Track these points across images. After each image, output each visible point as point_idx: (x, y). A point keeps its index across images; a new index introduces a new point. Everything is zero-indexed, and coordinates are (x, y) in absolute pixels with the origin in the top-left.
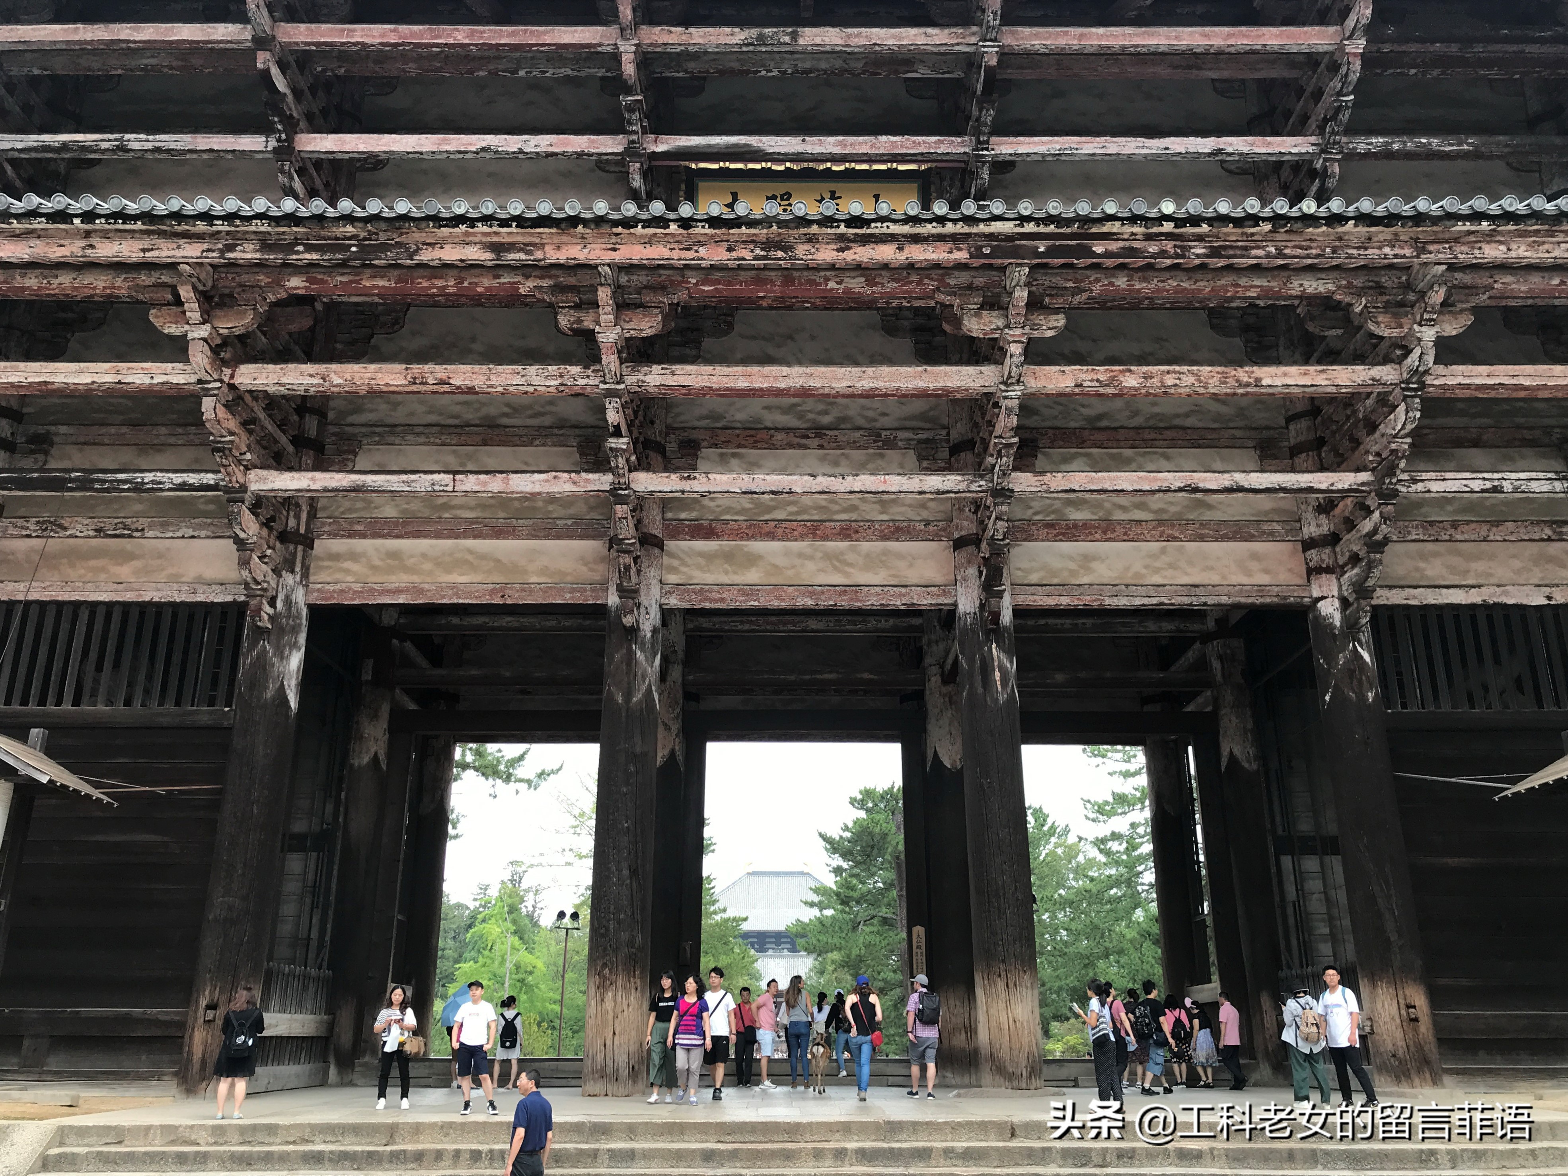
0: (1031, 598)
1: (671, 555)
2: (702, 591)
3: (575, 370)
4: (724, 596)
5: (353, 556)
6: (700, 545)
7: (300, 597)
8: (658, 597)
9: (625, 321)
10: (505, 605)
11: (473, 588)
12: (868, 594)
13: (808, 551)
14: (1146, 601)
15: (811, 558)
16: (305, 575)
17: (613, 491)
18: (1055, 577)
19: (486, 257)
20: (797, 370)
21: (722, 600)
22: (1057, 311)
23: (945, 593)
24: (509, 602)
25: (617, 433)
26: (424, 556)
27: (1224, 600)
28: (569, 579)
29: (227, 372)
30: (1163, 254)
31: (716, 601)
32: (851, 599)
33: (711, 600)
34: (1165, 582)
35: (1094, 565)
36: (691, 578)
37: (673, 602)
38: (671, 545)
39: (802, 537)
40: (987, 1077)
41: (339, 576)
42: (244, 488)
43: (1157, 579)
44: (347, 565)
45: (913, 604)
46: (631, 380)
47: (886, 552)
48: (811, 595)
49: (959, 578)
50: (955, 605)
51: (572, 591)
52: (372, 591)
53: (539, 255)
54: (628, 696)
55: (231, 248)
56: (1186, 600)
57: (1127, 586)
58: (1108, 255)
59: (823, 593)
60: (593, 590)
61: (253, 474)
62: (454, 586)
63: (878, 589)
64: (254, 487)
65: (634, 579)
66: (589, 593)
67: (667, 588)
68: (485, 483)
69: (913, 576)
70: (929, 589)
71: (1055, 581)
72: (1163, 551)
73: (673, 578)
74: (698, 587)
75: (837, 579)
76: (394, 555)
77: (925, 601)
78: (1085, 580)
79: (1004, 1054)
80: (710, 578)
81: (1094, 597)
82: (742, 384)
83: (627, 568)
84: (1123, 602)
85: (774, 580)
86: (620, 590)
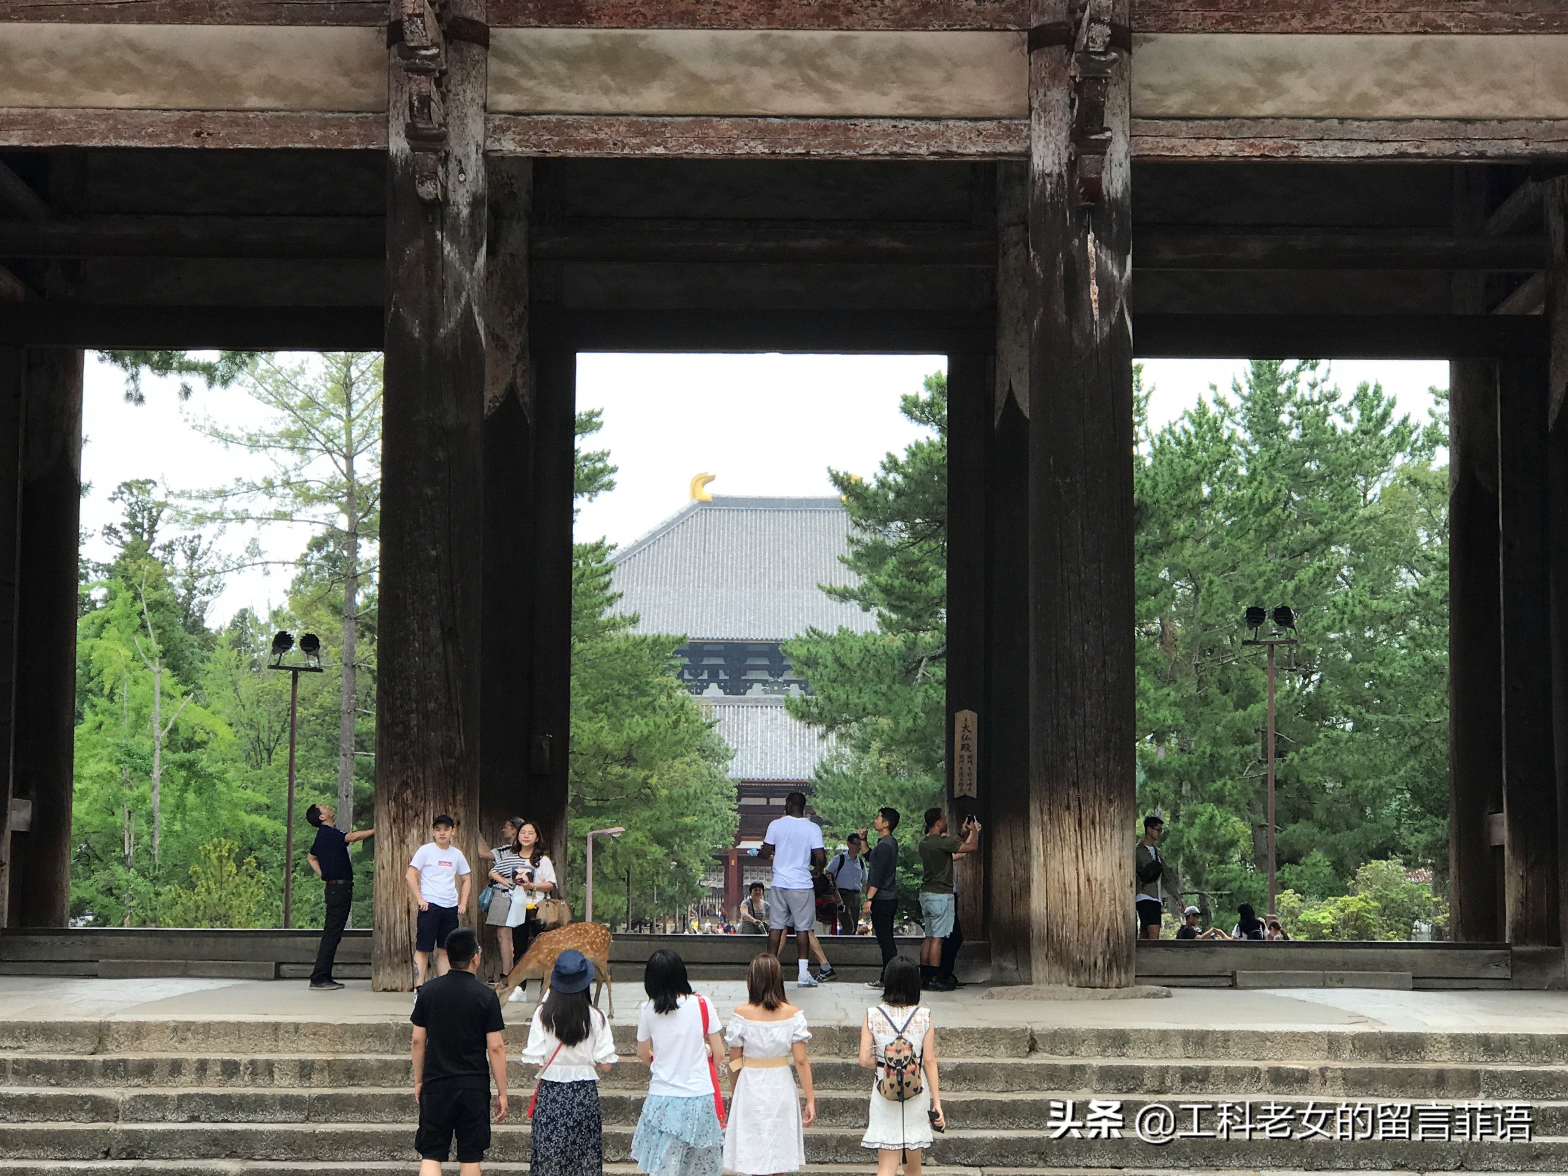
0: (1166, 142)
1: (506, 57)
4: (602, 135)
6: (557, 36)
8: (480, 139)
10: (203, 151)
11: (145, 118)
12: (869, 135)
13: (759, 48)
14: (1374, 149)
15: (763, 62)
18: (1213, 101)
21: (598, 143)
23: (1009, 133)
24: (211, 145)
27: (1517, 147)
28: (316, 101)
31: (588, 145)
32: (836, 144)
33: (577, 145)
34: (1414, 113)
35: (1287, 80)
36: (542, 99)
37: (508, 145)
38: (502, 35)
39: (747, 22)
40: (1040, 969)
43: (1398, 107)
45: (951, 154)
47: (903, 52)
48: (763, 134)
49: (1035, 105)
50: (1027, 155)
51: (324, 125)
54: (431, 323)
56: (1448, 148)
57: (1342, 120)
59: (784, 130)
60: (362, 124)
62: (108, 114)
63: (887, 124)
65: (437, 118)
66: (354, 129)
67: (497, 120)
69: (952, 99)
70: (981, 125)
71: (1213, 110)
72: (1414, 52)
73: (507, 101)
74: (553, 118)
75: (812, 104)
77: (973, 146)
78: (1267, 108)
79: (1069, 932)
80: (576, 101)
81: (1280, 142)
83: (425, 101)
84: (1333, 151)
85: (693, 106)
86: (412, 133)
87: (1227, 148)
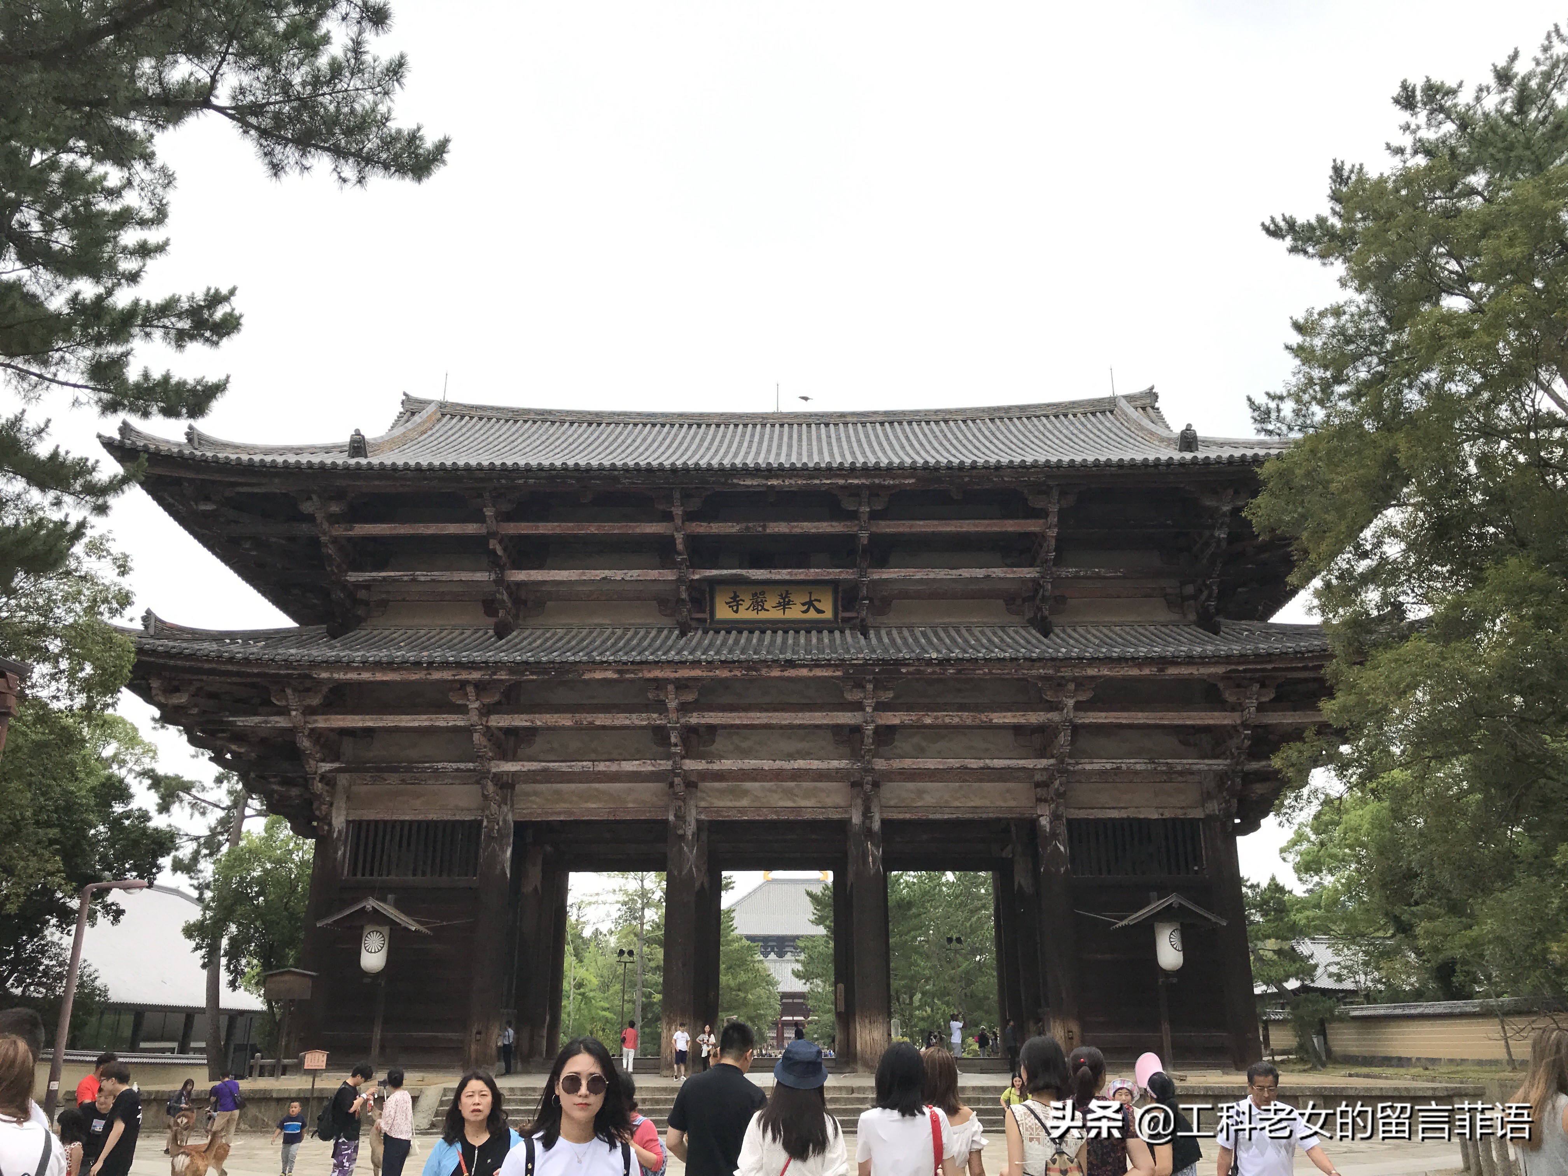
0: (890, 814)
1: (701, 791)
2: (719, 810)
3: (655, 716)
4: (730, 814)
5: (536, 793)
6: (717, 785)
7: (510, 817)
8: (695, 815)
9: (680, 696)
10: (615, 820)
11: (599, 811)
12: (806, 813)
13: (774, 788)
14: (950, 816)
15: (775, 792)
16: (512, 806)
17: (673, 771)
18: (904, 802)
19: (616, 676)
20: (764, 714)
21: (729, 816)
22: (889, 689)
23: (846, 812)
24: (618, 818)
25: (676, 745)
26: (573, 792)
27: (991, 815)
28: (648, 805)
29: (485, 719)
30: (934, 672)
31: (726, 817)
32: (796, 815)
33: (723, 817)
34: (961, 805)
35: (925, 796)
36: (713, 803)
37: (703, 817)
38: (701, 785)
39: (771, 780)
40: (860, 1068)
41: (529, 805)
42: (489, 772)
43: (957, 804)
44: (533, 798)
45: (829, 818)
46: (682, 721)
47: (815, 788)
48: (776, 813)
49: (853, 804)
50: (851, 818)
51: (650, 812)
52: (547, 813)
53: (640, 675)
55: (495, 673)
56: (971, 816)
57: (941, 807)
58: (908, 673)
59: (782, 812)
60: (661, 811)
61: (492, 763)
62: (588, 810)
63: (811, 810)
64: (494, 770)
65: (683, 811)
66: (659, 813)
67: (700, 810)
68: (608, 767)
69: (829, 802)
70: (837, 810)
71: (904, 805)
72: (961, 787)
73: (703, 804)
74: (716, 809)
75: (789, 804)
76: (557, 792)
77: (835, 816)
78: (919, 804)
79: (868, 1056)
80: (721, 804)
81: (923, 814)
82: (737, 722)
83: (680, 807)
84: (938, 816)
85: (756, 804)
86: (676, 816)
87: (908, 816)
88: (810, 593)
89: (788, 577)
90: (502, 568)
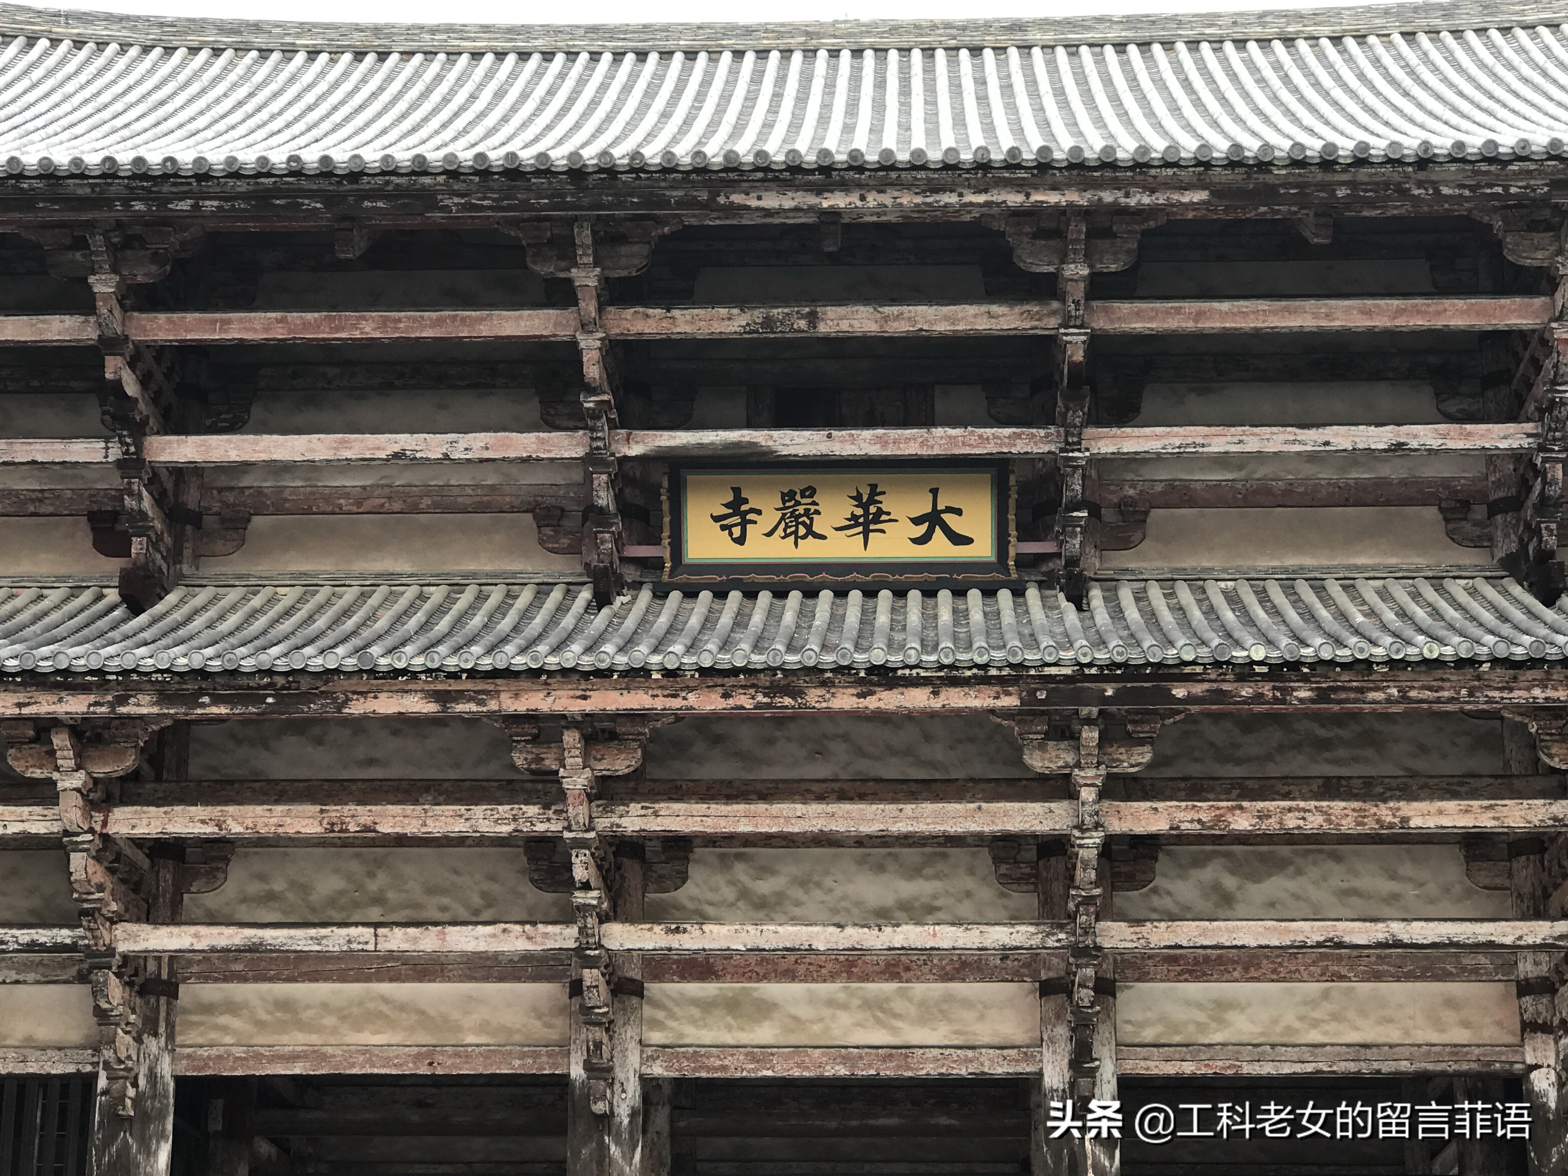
0: (1143, 1064)
1: (656, 1004)
2: (698, 1052)
3: (532, 810)
4: (726, 1062)
5: (232, 1007)
6: (693, 988)
7: (166, 1069)
8: (637, 1066)
9: (596, 759)
10: (433, 1075)
11: (391, 1052)
12: (924, 1060)
13: (841, 996)
14: (1298, 1068)
15: (845, 1007)
16: (171, 1037)
17: (579, 951)
18: (1177, 1033)
19: (430, 708)
20: (815, 808)
21: (724, 1068)
22: (1141, 742)
23: (1027, 1058)
24: (440, 1071)
25: (586, 886)
26: (325, 1006)
27: (1405, 1066)
28: (517, 1038)
29: (99, 817)
30: (1258, 698)
31: (716, 1069)
32: (899, 1067)
33: (709, 1069)
34: (1326, 1040)
35: (1232, 1016)
36: (681, 1035)
37: (658, 1070)
38: (653, 988)
39: (833, 977)
41: (213, 1036)
42: (111, 951)
43: (1315, 1036)
44: (224, 1020)
45: (983, 1073)
46: (603, 823)
47: (948, 998)
48: (845, 1060)
49: (1045, 1038)
50: (1040, 1074)
51: (523, 1056)
52: (258, 1057)
53: (493, 705)
55: (122, 700)
56: (1352, 1067)
57: (1273, 1046)
58: (1191, 699)
59: (861, 1057)
60: (549, 1055)
61: (120, 930)
62: (366, 1050)
63: (936, 1052)
64: (122, 947)
65: (606, 1055)
66: (544, 1059)
67: (649, 1051)
68: (415, 940)
69: (984, 1033)
70: (1006, 1052)
71: (1177, 1039)
72: (1326, 995)
73: (656, 1037)
74: (691, 1050)
75: (881, 1037)
76: (285, 1005)
77: (999, 1067)
78: (1218, 1037)
80: (707, 1036)
81: (1228, 1063)
82: (744, 827)
83: (598, 1045)
84: (1267, 1069)
85: (793, 1040)
86: (588, 1066)
87: (1188, 1068)
88: (935, 492)
89: (875, 450)
90: (139, 431)
